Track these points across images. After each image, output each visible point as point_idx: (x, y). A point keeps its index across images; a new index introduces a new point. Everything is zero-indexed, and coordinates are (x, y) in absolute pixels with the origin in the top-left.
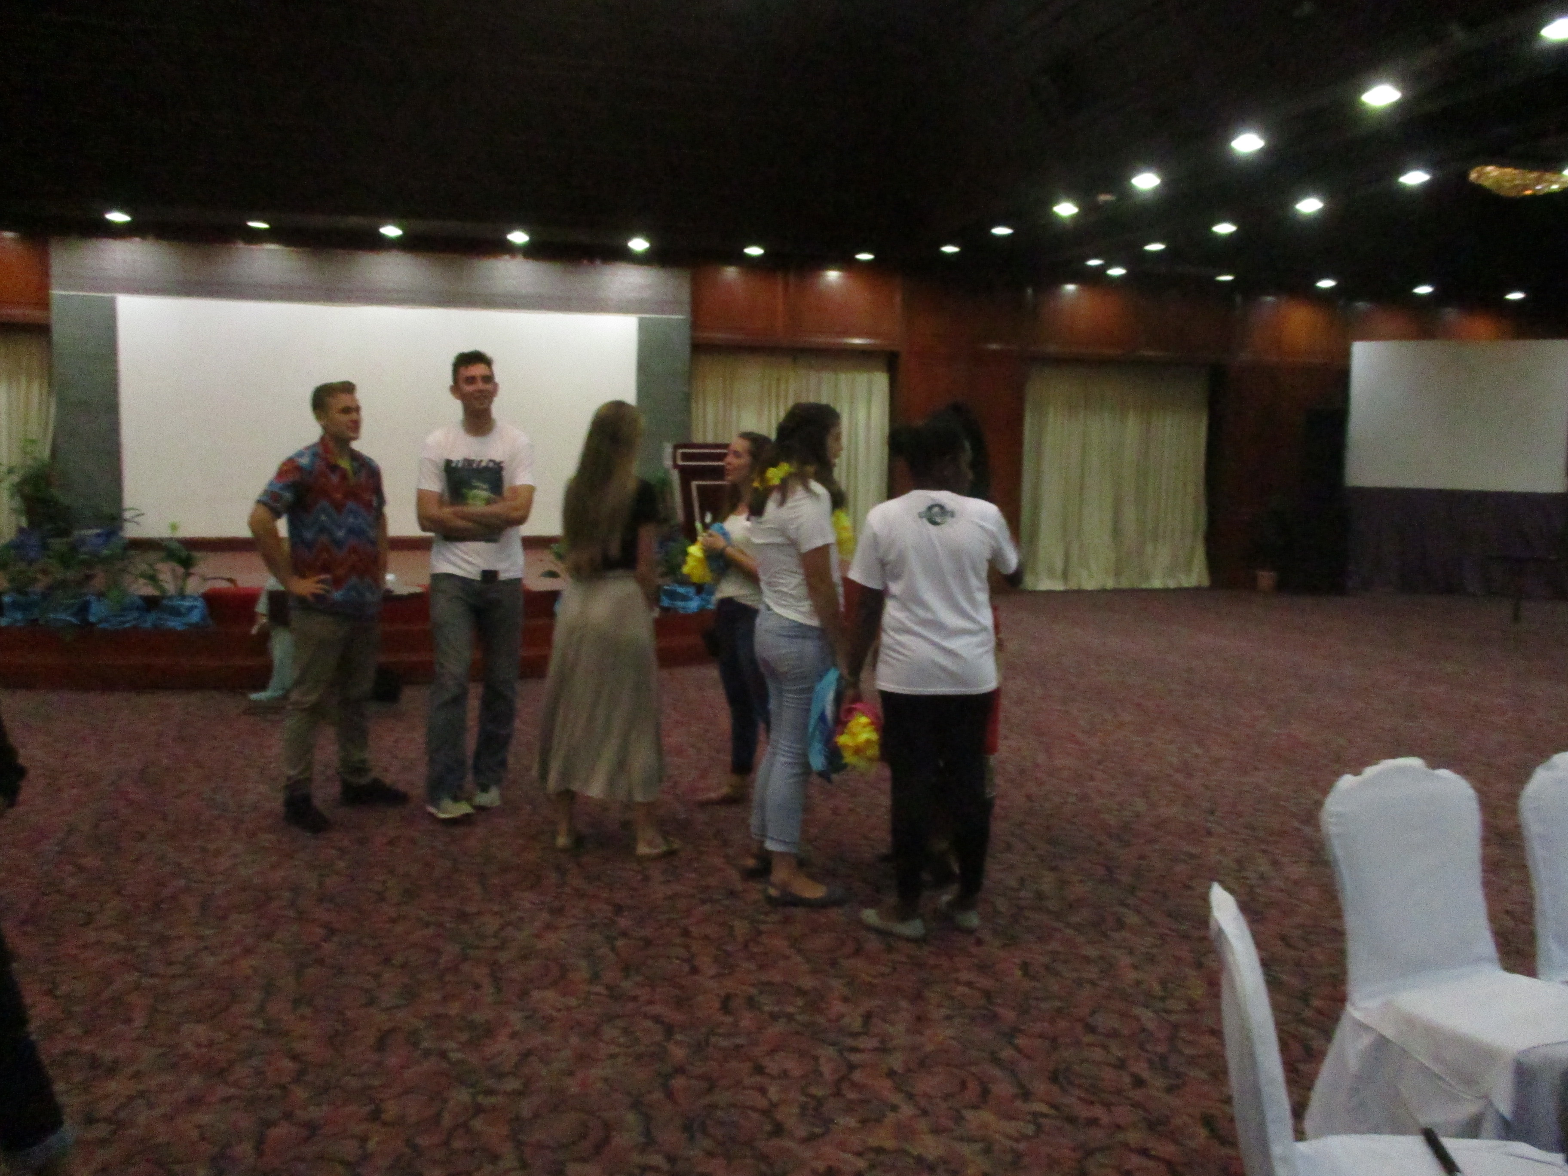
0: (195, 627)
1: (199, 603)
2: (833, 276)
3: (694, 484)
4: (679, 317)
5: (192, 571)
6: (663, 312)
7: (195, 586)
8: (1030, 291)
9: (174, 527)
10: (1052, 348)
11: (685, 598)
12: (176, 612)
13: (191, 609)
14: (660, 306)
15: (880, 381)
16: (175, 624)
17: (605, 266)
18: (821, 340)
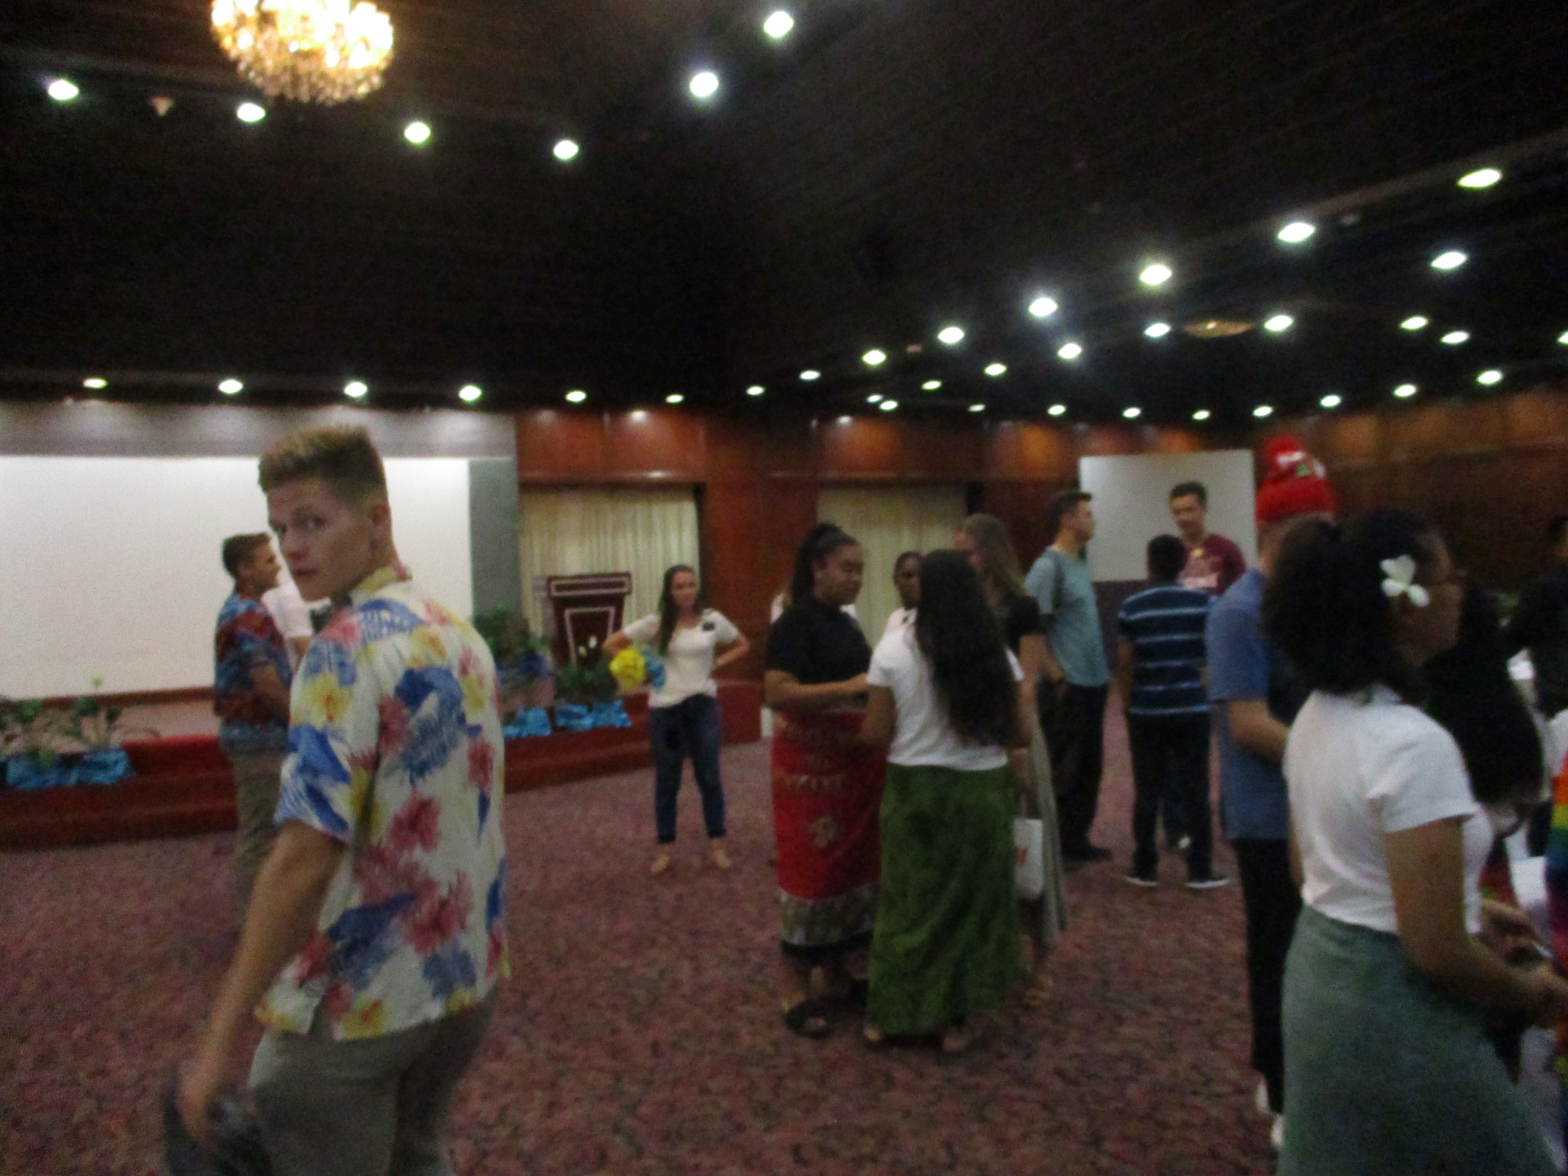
0: (121, 780)
1: (122, 755)
2: (638, 416)
3: (568, 613)
4: (506, 460)
5: (117, 723)
6: (491, 454)
7: (117, 738)
8: (814, 423)
9: (97, 683)
10: (832, 474)
11: (579, 716)
12: (103, 766)
13: (116, 762)
14: (490, 449)
15: (688, 511)
16: (100, 778)
17: (435, 413)
18: (630, 475)
